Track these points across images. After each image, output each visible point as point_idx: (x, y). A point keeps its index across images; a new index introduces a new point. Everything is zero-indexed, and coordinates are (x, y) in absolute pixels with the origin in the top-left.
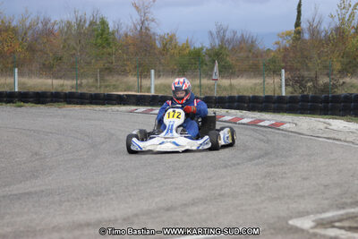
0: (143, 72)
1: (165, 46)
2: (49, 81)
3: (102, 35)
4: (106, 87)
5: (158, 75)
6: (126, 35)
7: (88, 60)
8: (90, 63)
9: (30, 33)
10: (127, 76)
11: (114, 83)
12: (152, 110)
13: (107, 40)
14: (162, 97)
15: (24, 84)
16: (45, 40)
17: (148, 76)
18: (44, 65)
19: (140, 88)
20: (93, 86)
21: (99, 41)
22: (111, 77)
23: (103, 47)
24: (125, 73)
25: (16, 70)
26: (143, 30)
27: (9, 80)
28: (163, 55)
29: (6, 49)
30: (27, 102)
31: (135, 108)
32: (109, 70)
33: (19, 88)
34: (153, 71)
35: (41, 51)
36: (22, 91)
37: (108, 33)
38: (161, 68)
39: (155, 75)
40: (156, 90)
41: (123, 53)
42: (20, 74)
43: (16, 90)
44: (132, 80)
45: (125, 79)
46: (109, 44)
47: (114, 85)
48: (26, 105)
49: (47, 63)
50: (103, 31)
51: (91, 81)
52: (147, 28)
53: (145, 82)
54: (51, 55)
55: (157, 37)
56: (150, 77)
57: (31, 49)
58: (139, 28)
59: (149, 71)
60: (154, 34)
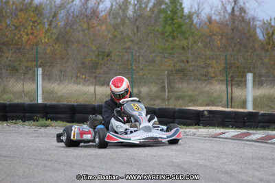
0: (235, 77)
1: (270, 37)
2: (91, 89)
3: (172, 19)
4: (178, 98)
5: (258, 83)
6: (210, 19)
7: (151, 56)
8: (154, 61)
9: (62, 14)
10: (211, 84)
11: (190, 93)
12: (249, 134)
13: (180, 26)
14: (263, 115)
15: (52, 93)
16: (85, 26)
17: (242, 83)
18: (83, 63)
19: (231, 101)
20: (157, 97)
21: (168, 28)
22: (185, 85)
23: (174, 38)
24: (207, 78)
25: (40, 71)
26: (237, 13)
27: (29, 87)
28: (267, 51)
29: (25, 38)
30: (56, 119)
31: (222, 130)
32: (182, 73)
33: (44, 98)
34: (250, 76)
35: (78, 42)
36: (48, 103)
37: (182, 16)
38: (263, 71)
39: (254, 81)
40: (255, 105)
41: (205, 47)
42: (47, 77)
43: (40, 101)
44: (218, 88)
45: (207, 88)
46: (183, 33)
47: (190, 96)
48: (54, 123)
49: (87, 61)
50: (174, 12)
51: (154, 89)
52: (242, 10)
53: (237, 92)
54: (94, 48)
55: (258, 23)
56: (246, 85)
57: (63, 38)
58: (229, 9)
59: (244, 76)
60: (254, 19)
